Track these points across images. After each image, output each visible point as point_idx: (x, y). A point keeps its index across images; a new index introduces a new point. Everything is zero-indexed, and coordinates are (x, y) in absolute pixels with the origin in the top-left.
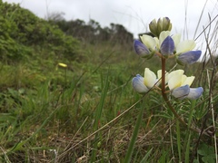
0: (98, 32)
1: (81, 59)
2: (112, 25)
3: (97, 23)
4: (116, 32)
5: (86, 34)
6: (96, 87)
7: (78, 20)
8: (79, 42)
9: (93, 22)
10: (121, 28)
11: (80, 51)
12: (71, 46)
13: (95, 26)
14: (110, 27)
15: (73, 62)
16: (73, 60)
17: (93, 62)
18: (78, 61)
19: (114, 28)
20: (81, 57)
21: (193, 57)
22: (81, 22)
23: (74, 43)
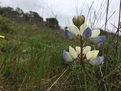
0: (22, 16)
1: (13, 32)
2: (31, 12)
3: (21, 10)
4: (33, 16)
5: (14, 16)
6: (25, 51)
7: (9, 7)
8: (11, 21)
9: (19, 9)
10: (36, 14)
11: (13, 27)
12: (6, 24)
13: (20, 12)
14: (29, 13)
15: (8, 34)
16: (8, 33)
17: (21, 34)
18: (11, 33)
19: (32, 14)
20: (13, 31)
21: (101, 40)
22: (11, 9)
23: (8, 22)
